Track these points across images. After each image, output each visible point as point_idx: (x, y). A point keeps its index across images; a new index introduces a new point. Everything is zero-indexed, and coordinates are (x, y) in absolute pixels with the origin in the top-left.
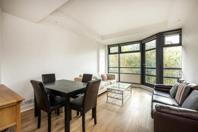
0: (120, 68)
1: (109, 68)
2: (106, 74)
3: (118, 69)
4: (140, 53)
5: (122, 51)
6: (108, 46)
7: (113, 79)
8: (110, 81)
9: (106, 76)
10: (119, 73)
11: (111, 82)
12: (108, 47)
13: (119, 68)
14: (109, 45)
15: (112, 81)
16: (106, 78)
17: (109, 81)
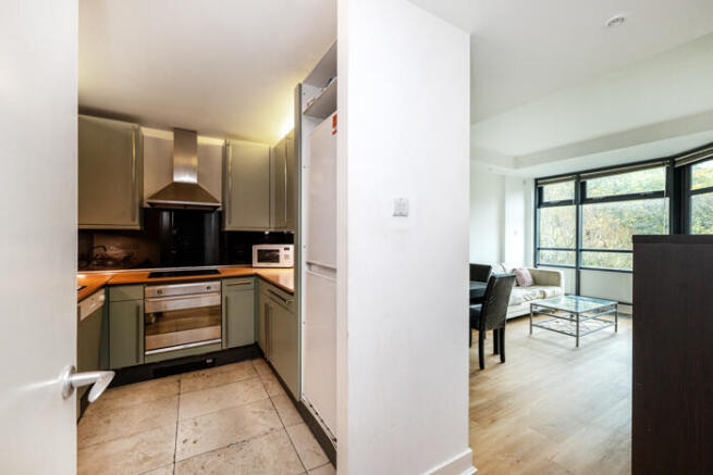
0: (582, 250)
1: (537, 249)
2: (530, 270)
3: (574, 253)
4: (668, 199)
5: (589, 196)
6: (536, 180)
7: (553, 285)
8: (541, 288)
9: (529, 275)
10: (578, 269)
11: (544, 293)
12: (536, 184)
13: (578, 251)
14: (538, 176)
15: (549, 291)
16: (529, 280)
17: (537, 290)
